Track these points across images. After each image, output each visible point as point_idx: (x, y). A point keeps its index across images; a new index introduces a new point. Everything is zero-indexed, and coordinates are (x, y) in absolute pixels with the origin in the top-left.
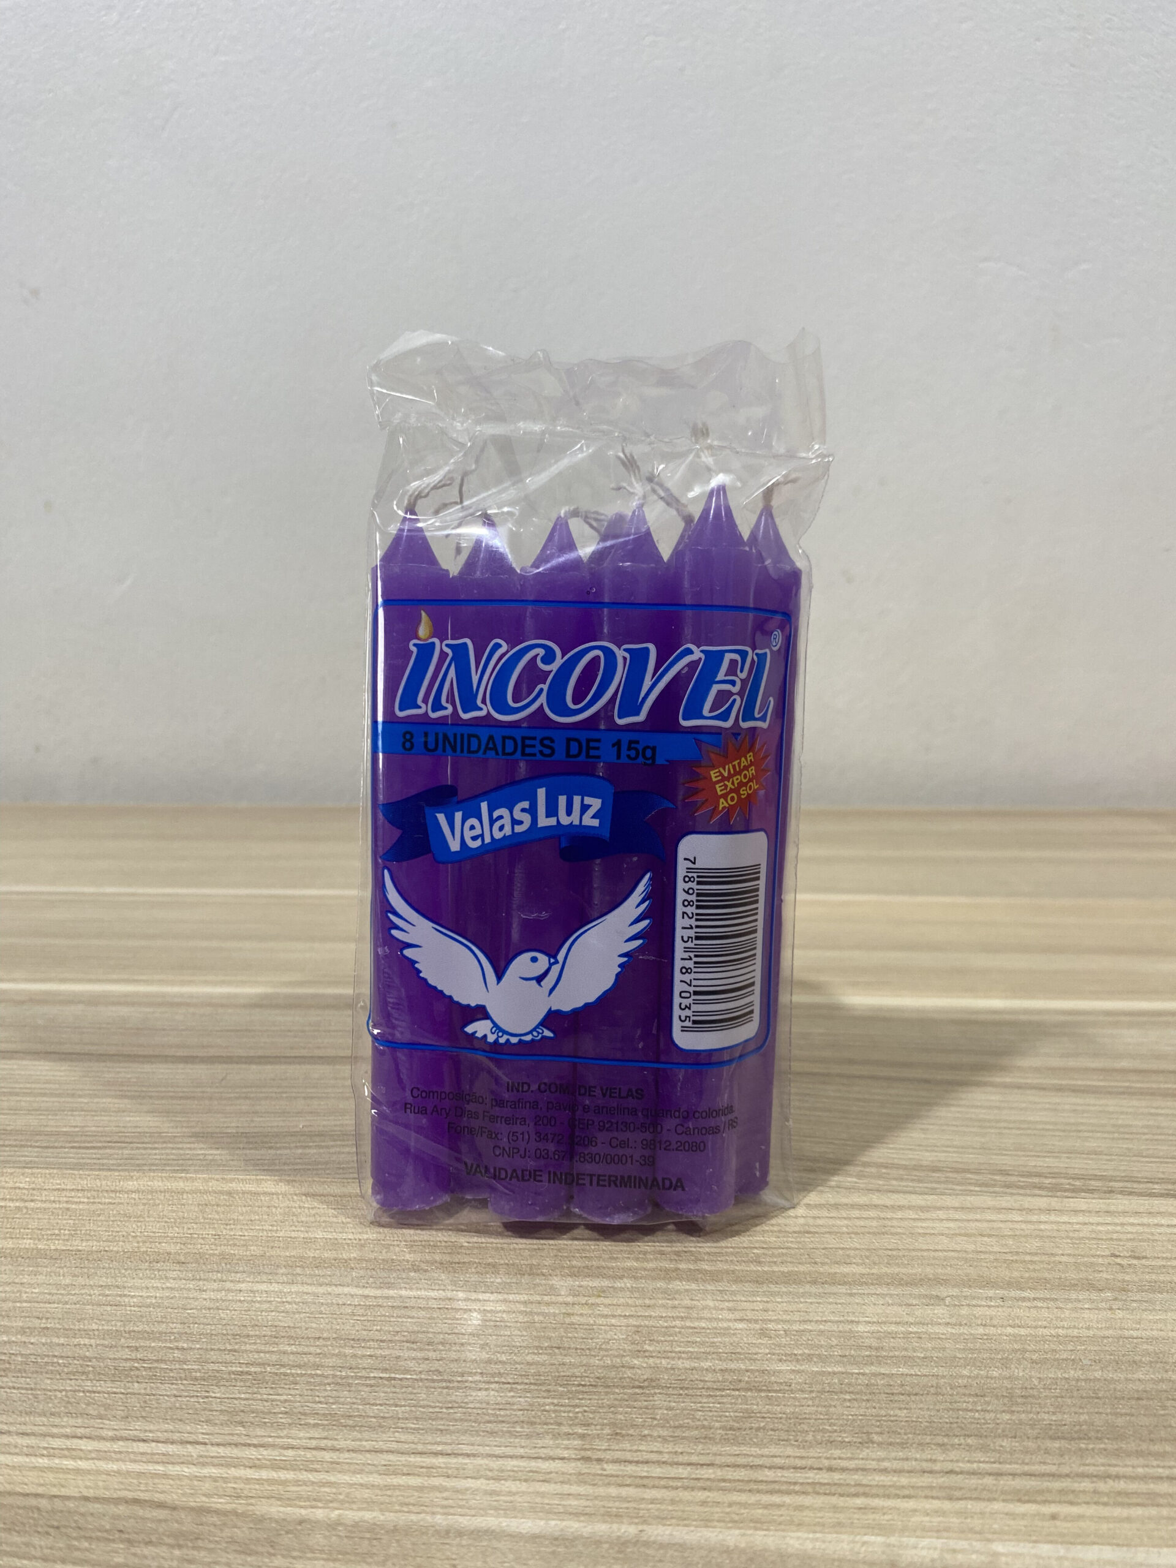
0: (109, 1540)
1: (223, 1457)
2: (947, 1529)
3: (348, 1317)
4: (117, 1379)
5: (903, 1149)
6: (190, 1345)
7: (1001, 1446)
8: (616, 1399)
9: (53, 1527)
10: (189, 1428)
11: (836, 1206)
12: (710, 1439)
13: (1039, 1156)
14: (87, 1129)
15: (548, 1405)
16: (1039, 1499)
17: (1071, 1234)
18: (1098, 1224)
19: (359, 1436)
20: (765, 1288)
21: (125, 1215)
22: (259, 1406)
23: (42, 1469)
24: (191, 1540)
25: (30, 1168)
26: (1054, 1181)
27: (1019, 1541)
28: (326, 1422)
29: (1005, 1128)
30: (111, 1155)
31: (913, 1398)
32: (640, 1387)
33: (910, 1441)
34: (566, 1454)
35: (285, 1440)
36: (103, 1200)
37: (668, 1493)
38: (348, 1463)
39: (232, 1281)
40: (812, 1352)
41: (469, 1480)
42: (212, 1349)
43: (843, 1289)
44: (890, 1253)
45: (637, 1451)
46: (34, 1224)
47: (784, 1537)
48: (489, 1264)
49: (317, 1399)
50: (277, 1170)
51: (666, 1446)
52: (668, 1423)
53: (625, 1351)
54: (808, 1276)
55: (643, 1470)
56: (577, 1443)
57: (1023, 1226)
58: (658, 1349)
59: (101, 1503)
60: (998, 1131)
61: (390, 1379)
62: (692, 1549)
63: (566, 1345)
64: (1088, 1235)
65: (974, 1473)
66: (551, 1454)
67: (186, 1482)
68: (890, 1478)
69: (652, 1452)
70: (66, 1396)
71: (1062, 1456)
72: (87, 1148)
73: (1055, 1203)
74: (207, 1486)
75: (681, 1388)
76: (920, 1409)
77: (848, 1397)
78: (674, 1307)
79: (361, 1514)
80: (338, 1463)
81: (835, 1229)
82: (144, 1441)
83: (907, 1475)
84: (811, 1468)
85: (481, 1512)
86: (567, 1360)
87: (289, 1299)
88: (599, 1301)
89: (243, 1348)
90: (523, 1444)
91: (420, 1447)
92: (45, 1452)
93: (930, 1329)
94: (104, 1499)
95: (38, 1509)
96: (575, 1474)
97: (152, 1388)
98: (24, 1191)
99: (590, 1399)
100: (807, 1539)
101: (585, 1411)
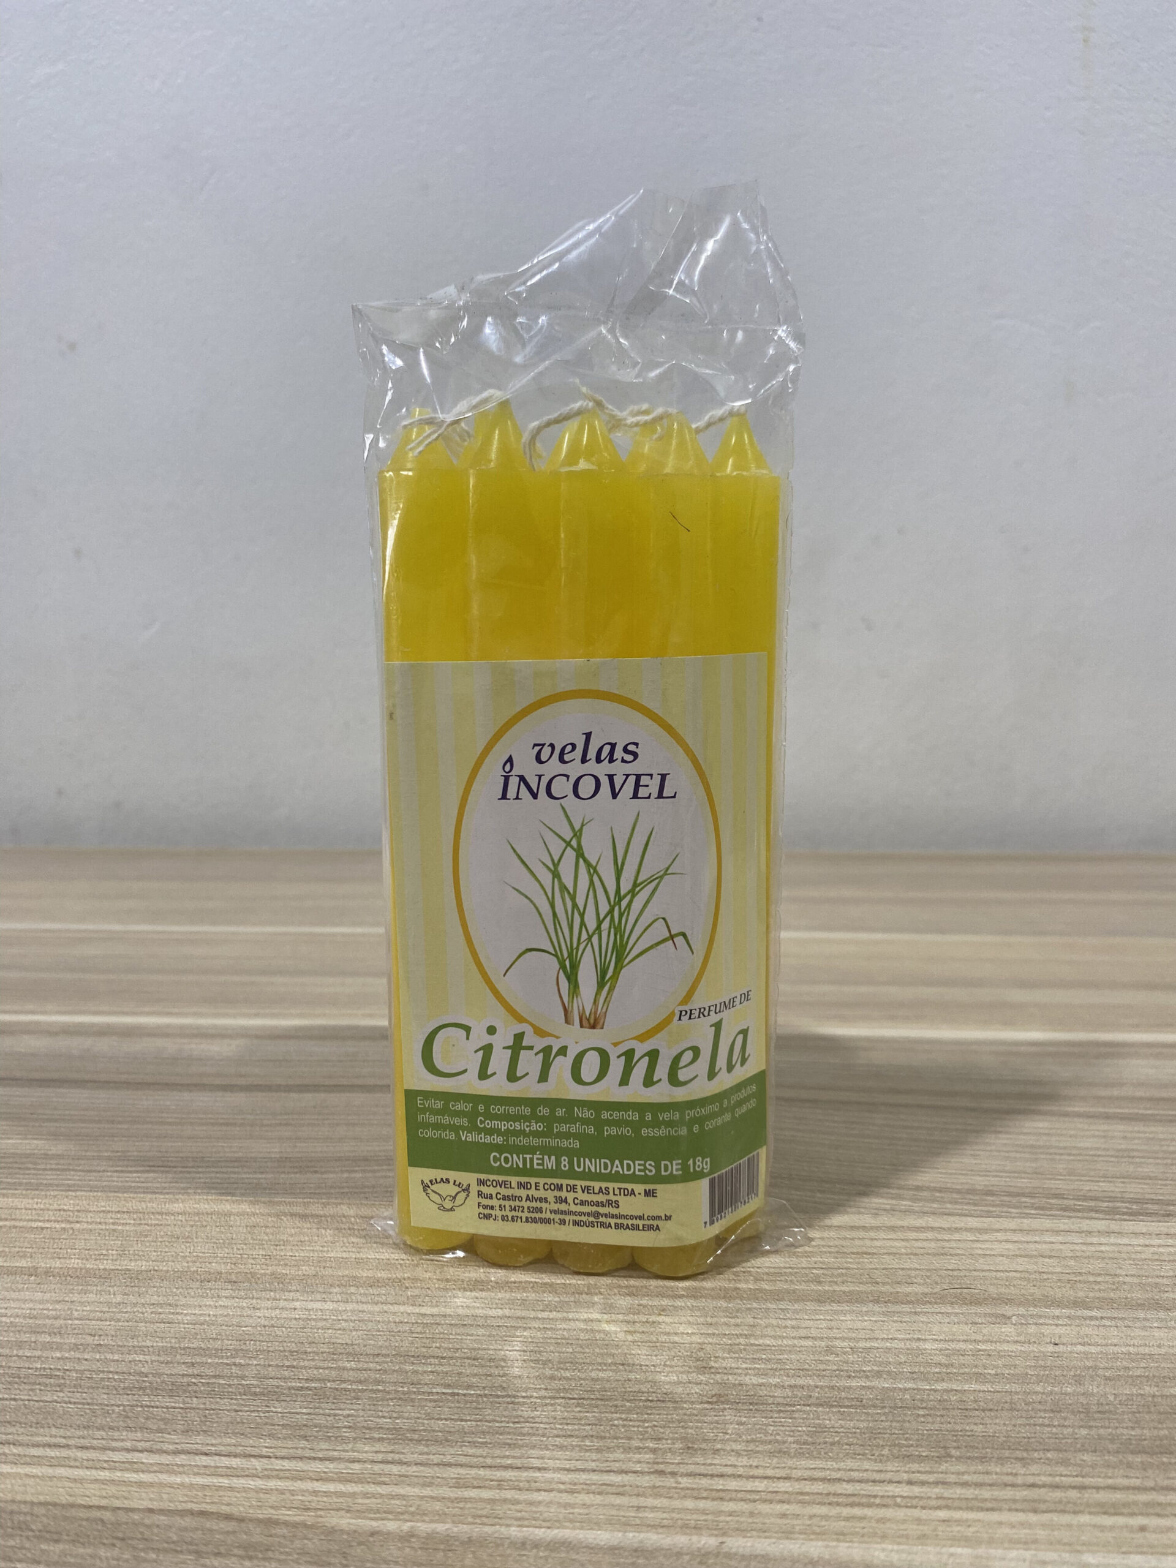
0: (176, 1551)
1: (289, 1470)
2: (1035, 1541)
3: (406, 1334)
4: (175, 1394)
5: (955, 1174)
6: (247, 1361)
7: (1084, 1461)
8: (685, 1414)
9: (117, 1538)
10: (251, 1442)
11: (893, 1228)
12: (785, 1453)
13: (1092, 1181)
14: (129, 1154)
15: (617, 1420)
16: (1125, 1511)
17: (1133, 1256)
18: (1159, 1246)
19: (426, 1450)
20: (828, 1307)
21: (173, 1236)
22: (322, 1421)
23: (103, 1482)
24: (261, 1551)
25: (73, 1191)
26: (1110, 1204)
27: (1109, 1552)
28: (390, 1436)
29: (1056, 1154)
30: (155, 1179)
31: (988, 1413)
32: (709, 1402)
33: (989, 1455)
34: (638, 1468)
35: (350, 1454)
36: (150, 1222)
37: (746, 1506)
38: (416, 1476)
39: (285, 1300)
40: (881, 1369)
41: (543, 1493)
42: (269, 1366)
43: (907, 1308)
44: (951, 1273)
45: (711, 1465)
46: (81, 1244)
47: (868, 1549)
48: (545, 1284)
49: (380, 1414)
50: (324, 1194)
51: (740, 1459)
52: (741, 1437)
53: (690, 1367)
54: (870, 1296)
55: (719, 1484)
56: (649, 1456)
57: (1084, 1248)
58: (724, 1365)
59: (166, 1515)
60: (1048, 1157)
61: (453, 1394)
62: (775, 1560)
63: (630, 1361)
64: (1150, 1256)
65: (1057, 1487)
66: (624, 1467)
67: (252, 1494)
68: (972, 1490)
69: (726, 1465)
70: (124, 1410)
71: (1145, 1470)
72: (131, 1172)
73: (1114, 1226)
74: (273, 1499)
75: (751, 1404)
76: (995, 1424)
77: (921, 1412)
78: (737, 1325)
79: (433, 1526)
80: (407, 1476)
81: (894, 1250)
82: (206, 1454)
83: (988, 1488)
84: (890, 1482)
85: (557, 1524)
86: (632, 1376)
87: (344, 1317)
88: (660, 1319)
89: (302, 1364)
90: (594, 1458)
91: (489, 1461)
92: (105, 1465)
93: (1000, 1347)
94: (169, 1511)
95: (102, 1521)
96: (649, 1487)
97: (211, 1403)
98: (68, 1213)
99: (659, 1414)
100: (892, 1551)
101: (655, 1426)
